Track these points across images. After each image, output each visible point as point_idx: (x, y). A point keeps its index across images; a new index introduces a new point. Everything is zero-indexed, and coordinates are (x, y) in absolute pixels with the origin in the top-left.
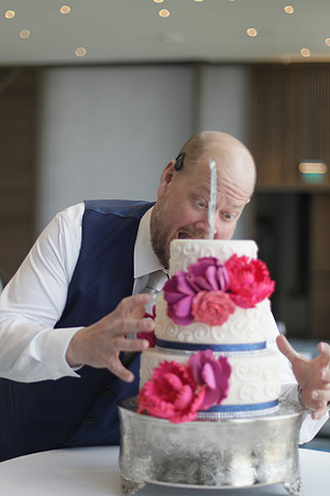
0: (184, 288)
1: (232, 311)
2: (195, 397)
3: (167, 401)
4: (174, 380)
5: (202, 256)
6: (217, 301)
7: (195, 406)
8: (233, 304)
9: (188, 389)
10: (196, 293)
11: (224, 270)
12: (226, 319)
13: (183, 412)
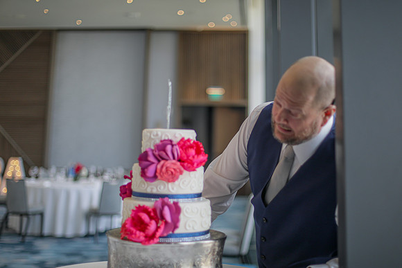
0: (151, 159)
1: (181, 173)
2: (158, 228)
3: (140, 231)
4: (145, 217)
5: (163, 139)
6: (173, 166)
7: (158, 234)
8: (182, 169)
9: (153, 222)
10: (159, 161)
11: (177, 147)
12: (177, 178)
13: (150, 238)
